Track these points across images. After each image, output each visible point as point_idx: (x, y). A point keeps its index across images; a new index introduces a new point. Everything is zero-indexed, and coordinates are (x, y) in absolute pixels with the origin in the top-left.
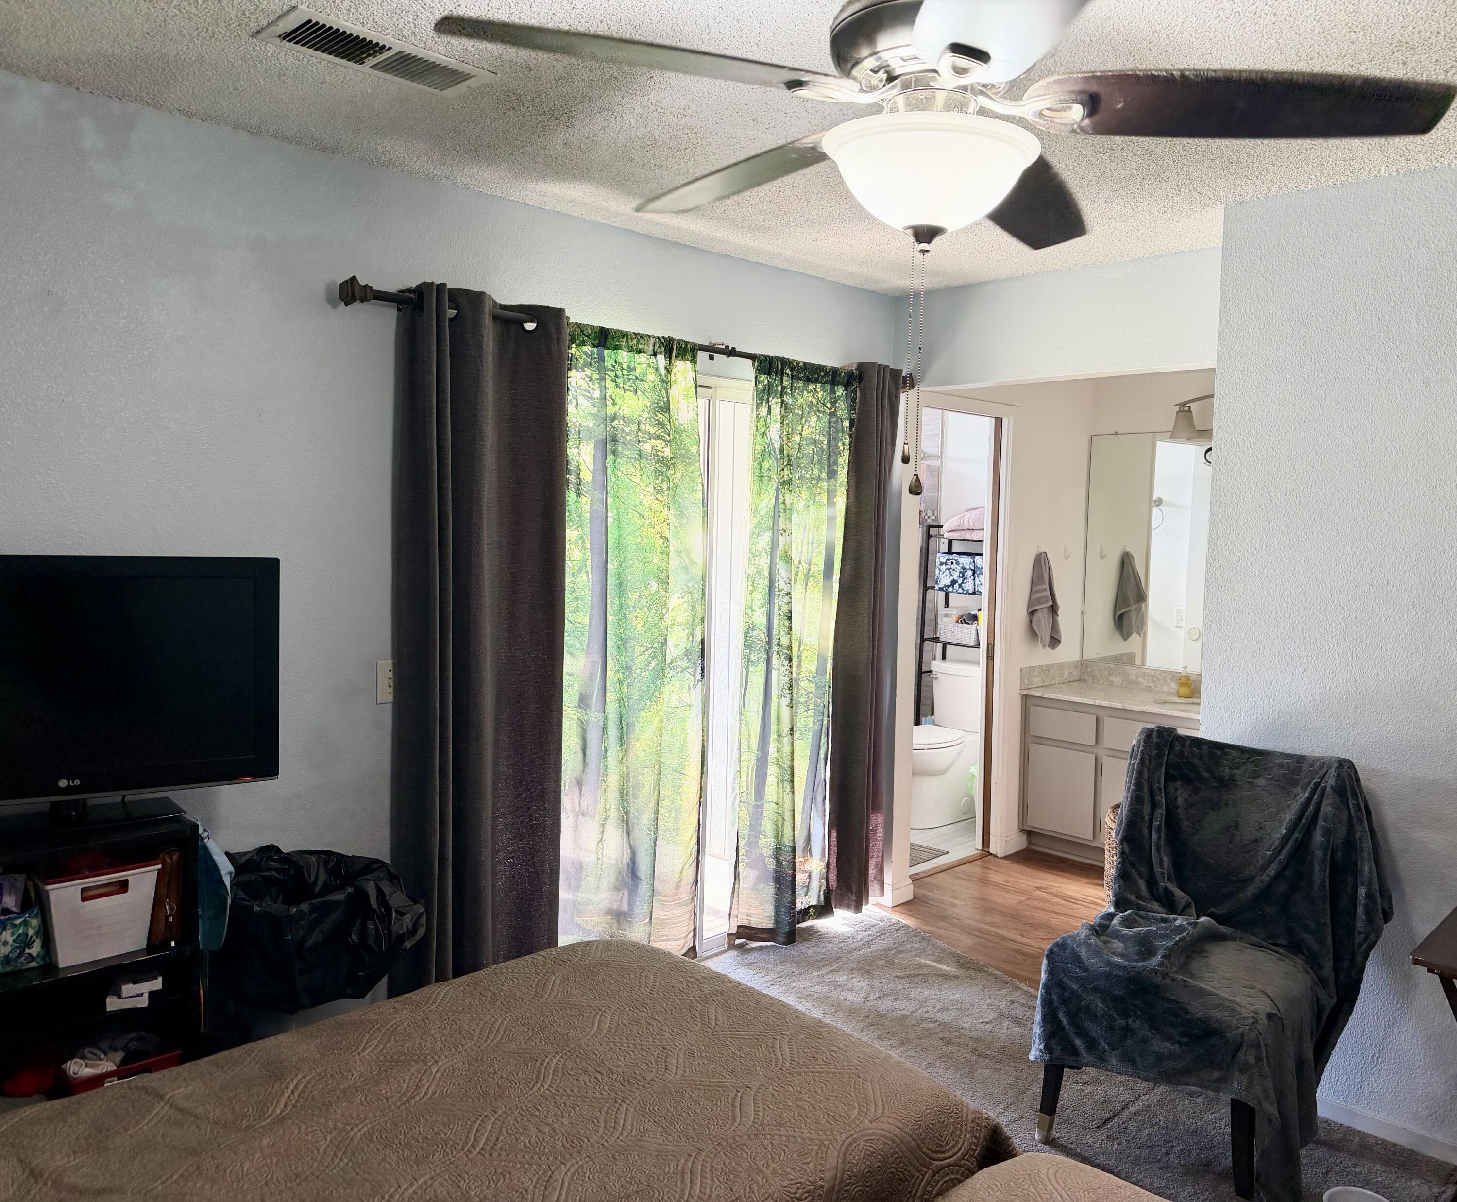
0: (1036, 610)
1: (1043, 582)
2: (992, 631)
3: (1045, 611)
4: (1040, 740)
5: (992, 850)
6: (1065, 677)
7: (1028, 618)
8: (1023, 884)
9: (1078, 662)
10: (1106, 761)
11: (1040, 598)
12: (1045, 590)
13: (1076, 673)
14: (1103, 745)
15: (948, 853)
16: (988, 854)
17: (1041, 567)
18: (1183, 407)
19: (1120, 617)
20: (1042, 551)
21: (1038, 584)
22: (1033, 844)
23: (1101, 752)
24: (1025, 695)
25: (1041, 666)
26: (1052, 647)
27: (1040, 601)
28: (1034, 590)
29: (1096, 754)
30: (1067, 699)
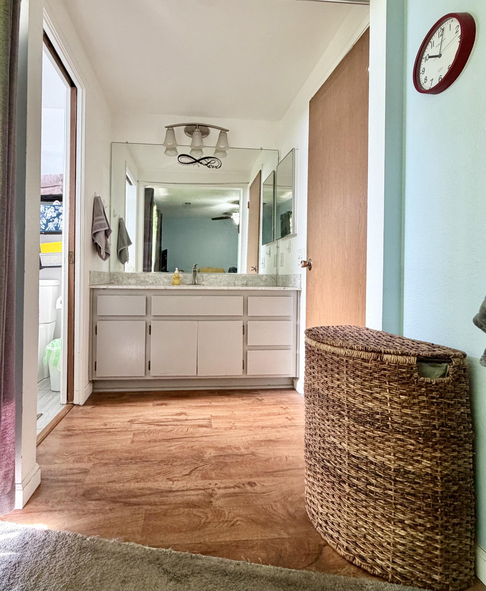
0: (98, 232)
1: (102, 214)
2: (73, 242)
4: (105, 318)
5: (75, 402)
6: (105, 281)
7: (92, 238)
8: (118, 422)
10: (153, 324)
11: (101, 224)
12: (103, 219)
14: (151, 313)
15: (42, 414)
16: (72, 405)
17: (99, 205)
18: (170, 128)
19: (121, 252)
20: (98, 196)
21: (98, 215)
22: (96, 388)
23: (149, 319)
24: (93, 289)
25: (98, 272)
26: (105, 259)
27: (101, 226)
28: (95, 219)
29: (146, 320)
30: (125, 288)
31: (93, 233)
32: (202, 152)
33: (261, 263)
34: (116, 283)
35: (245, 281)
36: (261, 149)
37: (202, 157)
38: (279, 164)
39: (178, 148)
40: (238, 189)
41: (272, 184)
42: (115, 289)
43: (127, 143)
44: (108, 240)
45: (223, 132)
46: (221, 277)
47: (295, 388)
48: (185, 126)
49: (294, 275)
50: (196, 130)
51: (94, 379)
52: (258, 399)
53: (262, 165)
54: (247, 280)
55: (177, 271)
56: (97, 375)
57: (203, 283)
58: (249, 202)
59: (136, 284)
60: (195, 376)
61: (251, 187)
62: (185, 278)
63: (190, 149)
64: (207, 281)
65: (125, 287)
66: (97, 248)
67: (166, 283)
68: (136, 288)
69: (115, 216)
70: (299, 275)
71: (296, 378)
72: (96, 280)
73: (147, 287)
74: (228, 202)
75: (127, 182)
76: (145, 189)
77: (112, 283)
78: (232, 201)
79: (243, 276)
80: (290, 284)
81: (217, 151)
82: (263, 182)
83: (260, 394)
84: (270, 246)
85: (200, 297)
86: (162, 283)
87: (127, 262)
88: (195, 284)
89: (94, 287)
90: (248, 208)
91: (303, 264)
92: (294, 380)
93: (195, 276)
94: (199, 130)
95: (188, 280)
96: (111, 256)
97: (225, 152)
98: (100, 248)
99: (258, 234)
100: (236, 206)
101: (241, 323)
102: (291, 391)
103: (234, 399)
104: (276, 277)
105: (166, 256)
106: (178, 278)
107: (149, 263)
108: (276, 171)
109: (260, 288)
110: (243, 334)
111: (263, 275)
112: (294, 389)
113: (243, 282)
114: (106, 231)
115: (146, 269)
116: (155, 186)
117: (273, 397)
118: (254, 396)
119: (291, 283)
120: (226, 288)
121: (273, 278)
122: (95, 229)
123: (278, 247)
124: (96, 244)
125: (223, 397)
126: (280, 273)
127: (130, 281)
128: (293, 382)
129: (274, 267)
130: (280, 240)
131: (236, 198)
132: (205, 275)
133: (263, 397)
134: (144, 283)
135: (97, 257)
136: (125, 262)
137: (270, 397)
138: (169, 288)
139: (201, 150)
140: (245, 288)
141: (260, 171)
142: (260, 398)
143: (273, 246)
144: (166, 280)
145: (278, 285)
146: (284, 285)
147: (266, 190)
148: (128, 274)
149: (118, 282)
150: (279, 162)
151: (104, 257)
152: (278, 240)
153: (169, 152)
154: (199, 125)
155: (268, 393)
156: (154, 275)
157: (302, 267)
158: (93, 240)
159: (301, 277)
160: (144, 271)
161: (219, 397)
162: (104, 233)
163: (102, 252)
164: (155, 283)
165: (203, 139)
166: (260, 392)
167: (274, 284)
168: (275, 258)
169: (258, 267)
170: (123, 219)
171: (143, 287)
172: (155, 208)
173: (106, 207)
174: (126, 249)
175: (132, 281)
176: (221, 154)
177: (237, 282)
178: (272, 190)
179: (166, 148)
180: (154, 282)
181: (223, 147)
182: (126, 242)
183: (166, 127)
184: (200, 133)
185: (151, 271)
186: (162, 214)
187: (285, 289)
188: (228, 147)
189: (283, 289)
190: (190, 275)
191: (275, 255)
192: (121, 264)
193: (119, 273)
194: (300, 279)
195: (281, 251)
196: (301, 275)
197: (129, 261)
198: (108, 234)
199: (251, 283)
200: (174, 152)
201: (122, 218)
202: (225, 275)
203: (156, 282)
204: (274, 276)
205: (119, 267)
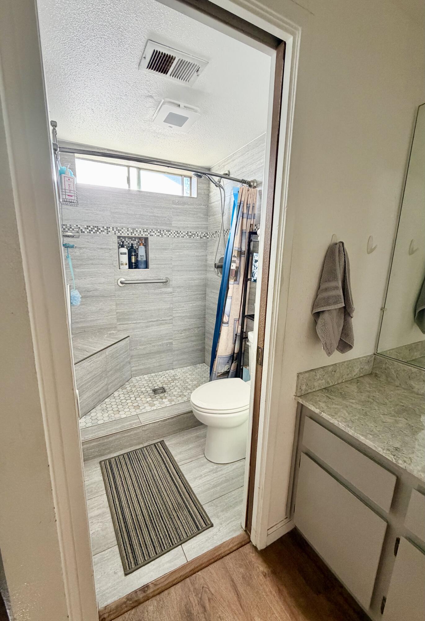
0: (323, 312)
1: (335, 278)
2: (263, 334)
3: (335, 313)
6: (355, 374)
7: (313, 318)
9: (371, 356)
11: (329, 298)
12: (337, 288)
13: (368, 368)
16: (249, 540)
17: (333, 260)
20: (338, 241)
21: (328, 281)
27: (328, 301)
31: (313, 312)
44: (352, 320)
122: (317, 306)
173: (374, 249)
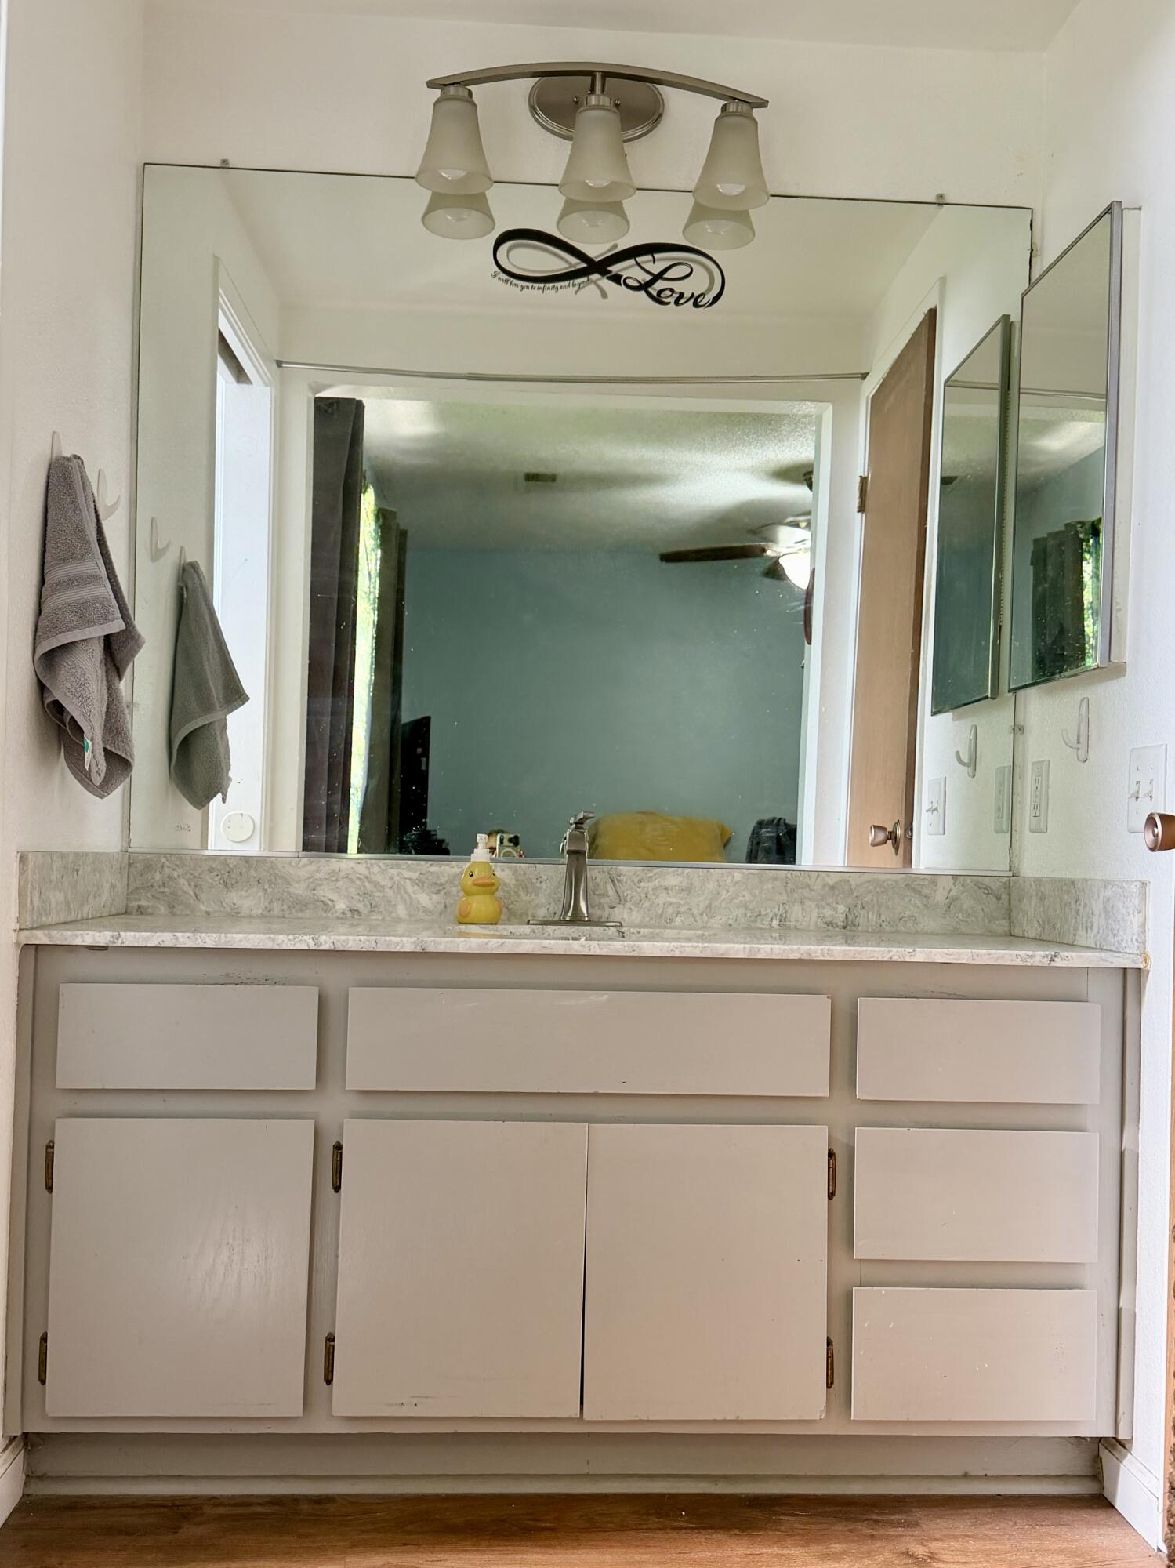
0: (66, 648)
3: (98, 652)
6: (104, 899)
11: (82, 606)
13: (121, 889)
14: (343, 1080)
17: (75, 501)
18: (452, 90)
19: (186, 741)
20: (67, 454)
21: (71, 557)
22: (42, 1478)
23: (333, 1108)
24: (37, 947)
25: (62, 856)
26: (103, 789)
27: (84, 613)
28: (55, 575)
29: (315, 1117)
30: (210, 944)
31: (40, 651)
32: (623, 216)
33: (926, 805)
34: (162, 909)
35: (841, 908)
36: (941, 202)
37: (624, 244)
38: (1032, 284)
39: (494, 195)
40: (809, 408)
41: (996, 378)
42: (157, 949)
43: (225, 165)
44: (123, 686)
45: (735, 114)
46: (711, 885)
47: (1106, 1494)
48: (532, 81)
49: (1106, 883)
50: (593, 100)
51: (31, 1429)
52: (908, 1554)
53: (943, 281)
54: (850, 901)
55: (480, 854)
56: (52, 1410)
57: (621, 913)
58: (863, 480)
59: (267, 919)
60: (569, 1420)
61: (877, 401)
62: (524, 885)
63: (555, 202)
64: (639, 904)
65: (209, 940)
66: (60, 733)
67: (426, 911)
68: (269, 945)
69: (156, 554)
70: (1134, 888)
71: (1116, 1445)
72: (56, 897)
73: (326, 942)
74: (753, 471)
75: (221, 365)
76: (318, 400)
77: (141, 911)
78: (773, 466)
79: (831, 881)
80: (1081, 932)
81: (700, 213)
82: (944, 378)
83: (917, 1525)
84: (974, 720)
85: (606, 996)
86: (401, 911)
87: (219, 796)
88: (576, 920)
89: (41, 938)
90: (862, 508)
91: (1159, 830)
92: (1105, 1454)
93: (576, 877)
94: (605, 101)
95: (542, 900)
96: (134, 773)
97: (742, 217)
98: (79, 731)
99: (909, 650)
100: (796, 493)
101: (815, 1140)
102: (1085, 1514)
103: (776, 1551)
104: (1008, 887)
105: (426, 753)
106: (488, 886)
107: (337, 808)
108: (1015, 318)
109: (920, 955)
110: (831, 1195)
111: (933, 879)
112: (1100, 1501)
113: (828, 912)
114: (110, 644)
115: (320, 836)
116: (373, 389)
117: (988, 1546)
118: (889, 1538)
119: (1088, 928)
120: (737, 949)
121: (988, 891)
122: (55, 629)
123: (1018, 729)
124: (58, 708)
125: (717, 1536)
126: (1030, 868)
127: (234, 897)
128: (1097, 1460)
129: (999, 831)
130: (1032, 690)
131: (796, 451)
132: (628, 872)
133: (934, 1545)
134: (308, 913)
135: (63, 774)
136: (209, 798)
137: (973, 1545)
138: (441, 948)
139: (616, 208)
140: (839, 951)
141: (932, 314)
142: (919, 1550)
143: (993, 721)
144: (424, 899)
145: (1017, 931)
146: (1053, 937)
147: (957, 410)
148: (224, 860)
149: (171, 907)
150: (1035, 276)
151: (98, 780)
152: (1021, 693)
153: (445, 216)
154: (606, 75)
155: (962, 1524)
156: (362, 869)
157: (1153, 849)
158: (42, 688)
159: (1143, 898)
160: (307, 846)
161: (701, 1537)
162: (98, 650)
163: (88, 755)
164: (364, 910)
165: (627, 147)
166: (918, 1514)
167: (994, 926)
168: (1001, 785)
169: (909, 829)
170: (203, 568)
171: (304, 942)
172: (368, 502)
173: (113, 509)
174: (217, 727)
175: (248, 901)
176: (726, 227)
177: (796, 913)
178: (994, 410)
179: (429, 193)
180: (360, 906)
181: (735, 190)
182: (215, 687)
183: (431, 84)
184: (613, 118)
185: (343, 849)
186: (403, 534)
187: (1058, 963)
188: (760, 189)
189: (1046, 962)
190: (552, 875)
191: (1001, 770)
192: (190, 808)
193: (179, 858)
194: (1141, 910)
195: (1035, 748)
196: (1144, 884)
197: (232, 790)
198: (118, 658)
199: (872, 917)
200: (473, 217)
201: (194, 566)
202: (737, 875)
203: (373, 908)
204: (995, 885)
205: (180, 828)
